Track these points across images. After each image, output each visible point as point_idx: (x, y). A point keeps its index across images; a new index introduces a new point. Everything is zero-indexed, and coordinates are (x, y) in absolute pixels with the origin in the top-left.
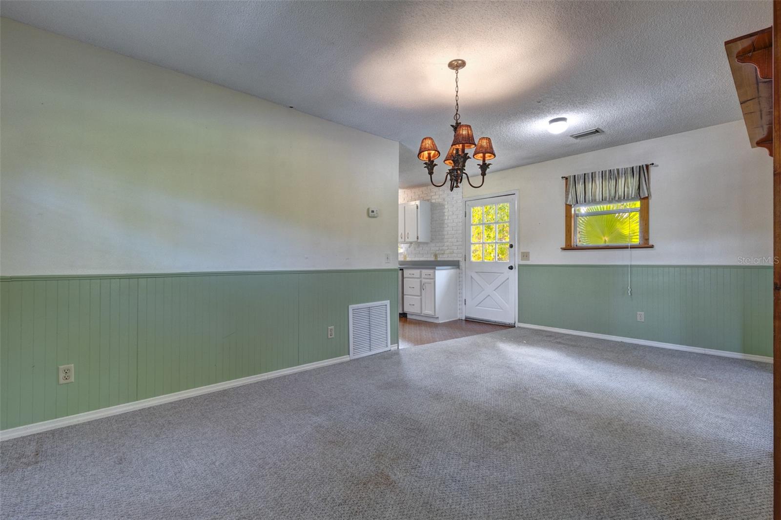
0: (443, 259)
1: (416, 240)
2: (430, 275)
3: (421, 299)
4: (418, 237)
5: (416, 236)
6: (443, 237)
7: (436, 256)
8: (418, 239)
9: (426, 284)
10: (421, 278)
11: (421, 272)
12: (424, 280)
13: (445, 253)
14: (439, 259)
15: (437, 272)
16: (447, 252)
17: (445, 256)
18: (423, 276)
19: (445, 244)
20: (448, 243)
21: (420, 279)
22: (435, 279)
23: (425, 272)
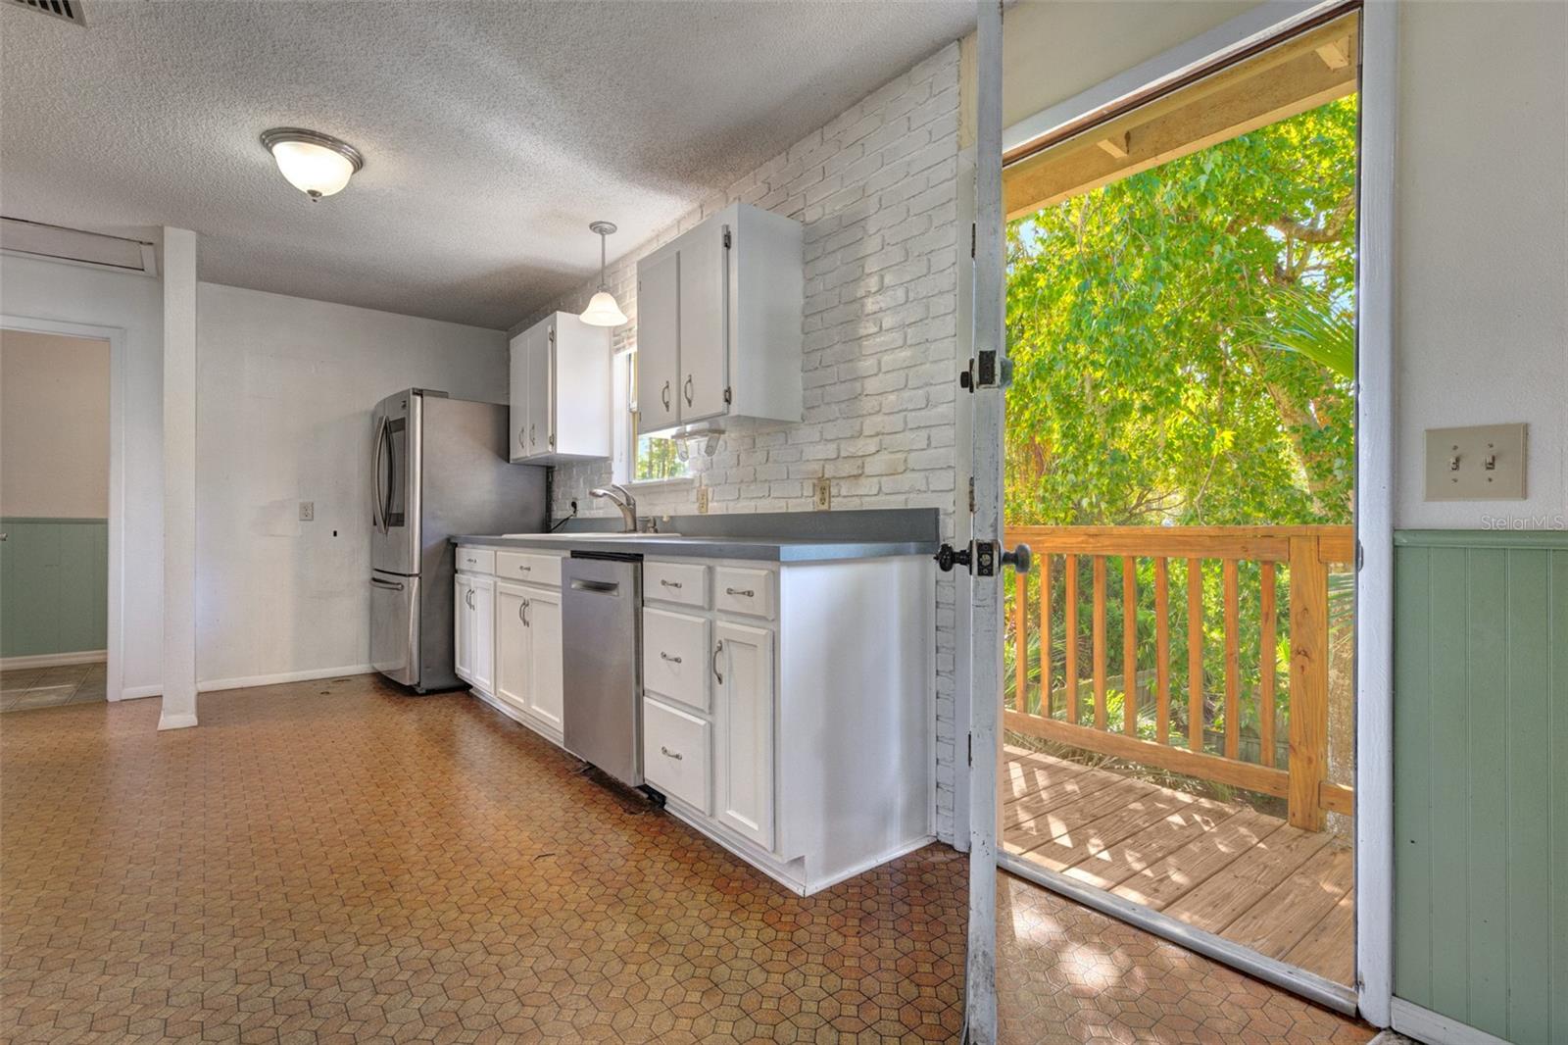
0: (853, 505)
1: (721, 406)
2: (750, 594)
3: (712, 726)
4: (728, 391)
5: (722, 388)
6: (858, 385)
7: (823, 487)
8: (728, 401)
9: (734, 650)
10: (711, 608)
11: (711, 570)
12: (722, 624)
13: (868, 470)
14: (837, 505)
15: (789, 578)
16: (874, 466)
17: (867, 486)
18: (722, 600)
19: (868, 421)
20: (878, 418)
21: (708, 615)
22: (777, 619)
23: (734, 573)
